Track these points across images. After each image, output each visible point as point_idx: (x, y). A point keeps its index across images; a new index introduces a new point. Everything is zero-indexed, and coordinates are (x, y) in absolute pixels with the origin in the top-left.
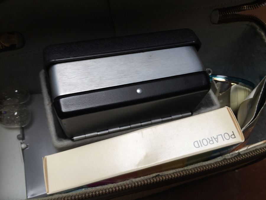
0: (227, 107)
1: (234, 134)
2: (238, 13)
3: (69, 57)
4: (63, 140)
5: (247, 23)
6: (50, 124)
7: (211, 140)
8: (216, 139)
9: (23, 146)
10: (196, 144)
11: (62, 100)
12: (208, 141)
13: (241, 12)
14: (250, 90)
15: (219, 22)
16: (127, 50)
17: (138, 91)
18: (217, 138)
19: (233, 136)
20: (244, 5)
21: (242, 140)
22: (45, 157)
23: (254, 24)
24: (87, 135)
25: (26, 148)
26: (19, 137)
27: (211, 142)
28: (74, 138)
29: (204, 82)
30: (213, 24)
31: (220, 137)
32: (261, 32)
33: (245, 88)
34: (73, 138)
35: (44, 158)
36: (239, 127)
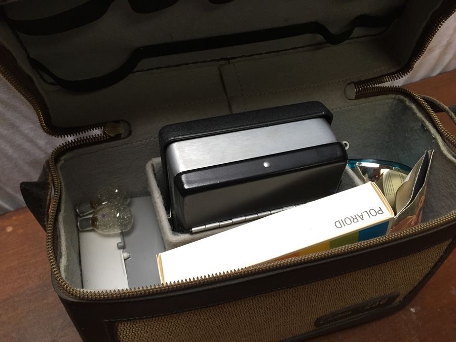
0: (371, 182)
1: (381, 210)
2: (378, 85)
3: (189, 134)
4: (179, 234)
5: (393, 96)
6: (163, 218)
7: (355, 218)
8: (361, 217)
9: (126, 255)
10: (338, 224)
11: (183, 177)
12: (352, 219)
13: (382, 84)
14: (404, 175)
15: (357, 98)
16: (250, 125)
17: (266, 165)
18: (362, 215)
19: (380, 212)
20: (385, 76)
21: (392, 214)
22: (160, 254)
23: (402, 97)
24: (208, 226)
25: (128, 258)
26: (120, 245)
27: (355, 220)
28: (193, 229)
29: (339, 153)
30: (350, 100)
31: (365, 215)
32: (411, 104)
33: (400, 173)
34: (191, 229)
35: (158, 255)
36: (386, 202)
